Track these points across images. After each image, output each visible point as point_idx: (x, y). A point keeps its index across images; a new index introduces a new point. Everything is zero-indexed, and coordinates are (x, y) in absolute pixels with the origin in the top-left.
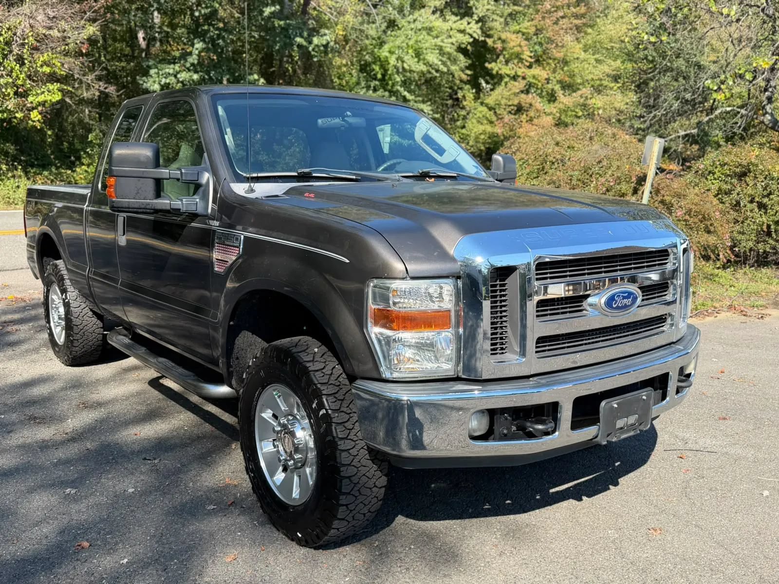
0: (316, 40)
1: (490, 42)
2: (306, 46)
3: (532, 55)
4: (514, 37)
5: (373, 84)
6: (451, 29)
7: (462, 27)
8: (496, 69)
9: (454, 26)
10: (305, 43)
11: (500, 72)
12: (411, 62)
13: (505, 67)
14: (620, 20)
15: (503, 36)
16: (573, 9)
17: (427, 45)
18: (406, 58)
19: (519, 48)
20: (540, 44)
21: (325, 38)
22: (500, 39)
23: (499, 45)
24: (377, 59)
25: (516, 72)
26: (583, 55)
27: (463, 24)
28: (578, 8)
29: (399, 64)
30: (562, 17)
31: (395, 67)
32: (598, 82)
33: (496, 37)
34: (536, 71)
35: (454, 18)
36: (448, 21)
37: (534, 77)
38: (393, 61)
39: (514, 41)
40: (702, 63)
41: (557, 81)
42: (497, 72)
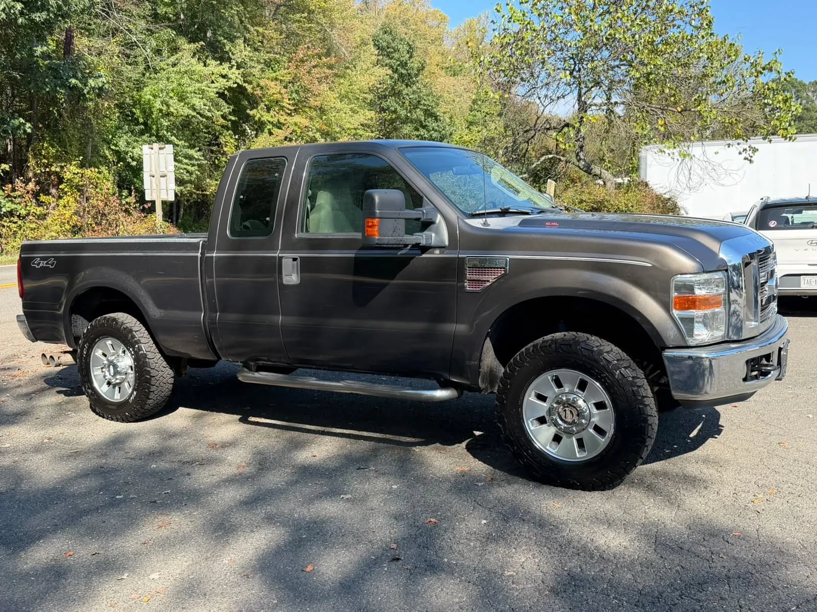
0: (91, 82)
1: (249, 88)
2: (81, 88)
3: (291, 102)
4: (272, 84)
5: (137, 128)
6: (213, 74)
7: (224, 72)
8: (258, 115)
9: (215, 71)
10: (80, 85)
11: (262, 119)
12: (176, 107)
13: (267, 114)
14: (368, 72)
15: (262, 83)
16: (324, 59)
17: (190, 89)
18: (171, 102)
19: (279, 96)
20: (297, 92)
21: (101, 79)
22: (258, 85)
23: (258, 92)
24: (136, 103)
25: (278, 120)
26: (339, 105)
27: (224, 68)
28: (329, 58)
29: (165, 108)
30: (314, 67)
31: (161, 111)
32: (354, 131)
33: (255, 84)
34: (297, 119)
35: (214, 63)
36: (209, 65)
37: (296, 124)
38: (157, 105)
39: (274, 89)
40: (438, 114)
41: (317, 129)
42: (260, 119)
